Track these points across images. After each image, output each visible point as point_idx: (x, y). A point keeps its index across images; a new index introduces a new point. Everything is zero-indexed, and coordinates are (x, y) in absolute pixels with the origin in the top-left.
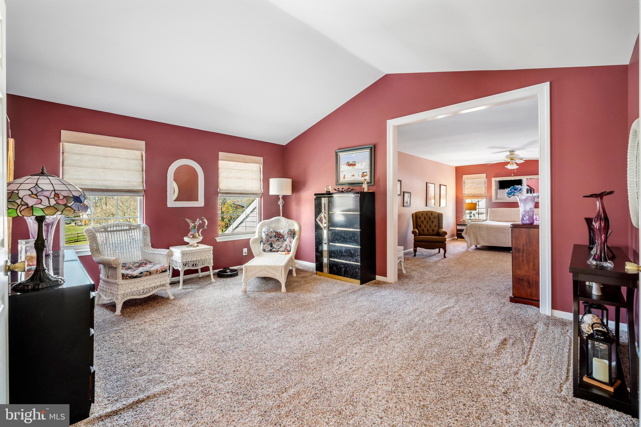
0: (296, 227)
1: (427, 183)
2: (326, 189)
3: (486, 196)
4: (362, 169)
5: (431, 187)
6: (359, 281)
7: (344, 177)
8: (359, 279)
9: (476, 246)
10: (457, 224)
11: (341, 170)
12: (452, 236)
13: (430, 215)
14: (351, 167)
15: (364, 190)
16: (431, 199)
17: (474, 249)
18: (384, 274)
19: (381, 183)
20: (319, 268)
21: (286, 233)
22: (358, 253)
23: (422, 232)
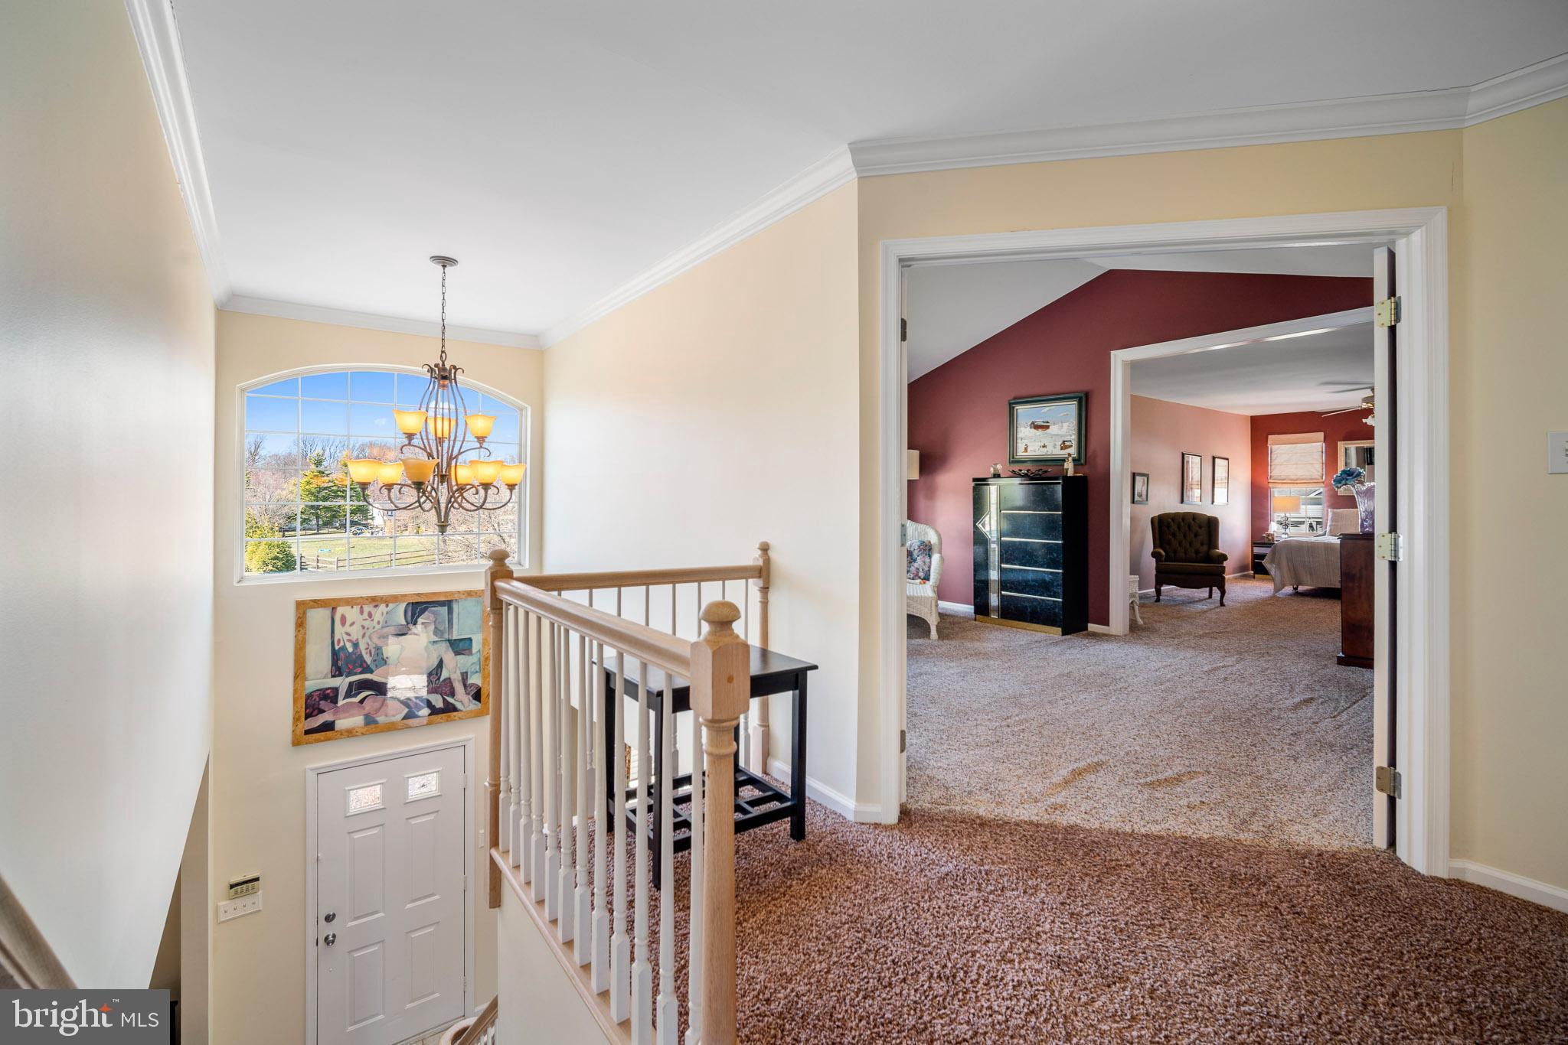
0: (932, 538)
1: (1183, 455)
2: (992, 469)
3: (1323, 482)
4: (1062, 436)
5: (1194, 463)
6: (1060, 629)
7: (1026, 449)
8: (1059, 627)
9: (1296, 589)
10: (1255, 543)
11: (1020, 435)
12: (1242, 568)
13: (1191, 521)
14: (1040, 432)
15: (1067, 472)
16: (1192, 488)
17: (1291, 595)
18: (1105, 621)
19: (1100, 461)
20: (982, 608)
21: (916, 548)
22: (1058, 581)
23: (1173, 555)
